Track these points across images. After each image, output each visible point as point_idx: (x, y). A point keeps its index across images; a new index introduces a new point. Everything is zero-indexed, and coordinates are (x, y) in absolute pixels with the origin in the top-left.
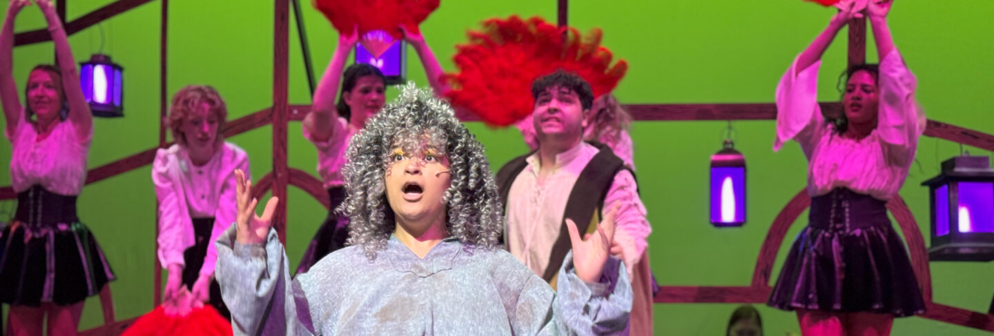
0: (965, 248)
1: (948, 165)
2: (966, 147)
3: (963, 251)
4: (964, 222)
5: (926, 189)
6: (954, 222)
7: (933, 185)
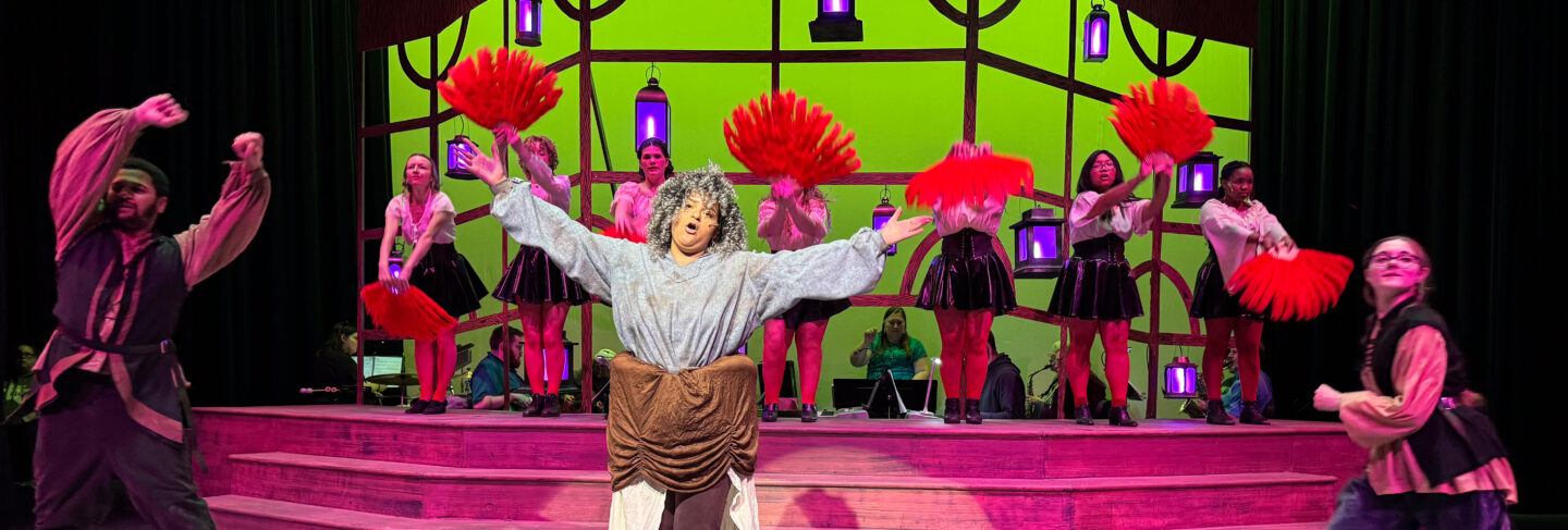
0: (1038, 269)
1: (1026, 214)
2: (1038, 203)
3: (1036, 271)
4: (1037, 252)
5: (1013, 231)
6: (1030, 252)
7: (1017, 228)
